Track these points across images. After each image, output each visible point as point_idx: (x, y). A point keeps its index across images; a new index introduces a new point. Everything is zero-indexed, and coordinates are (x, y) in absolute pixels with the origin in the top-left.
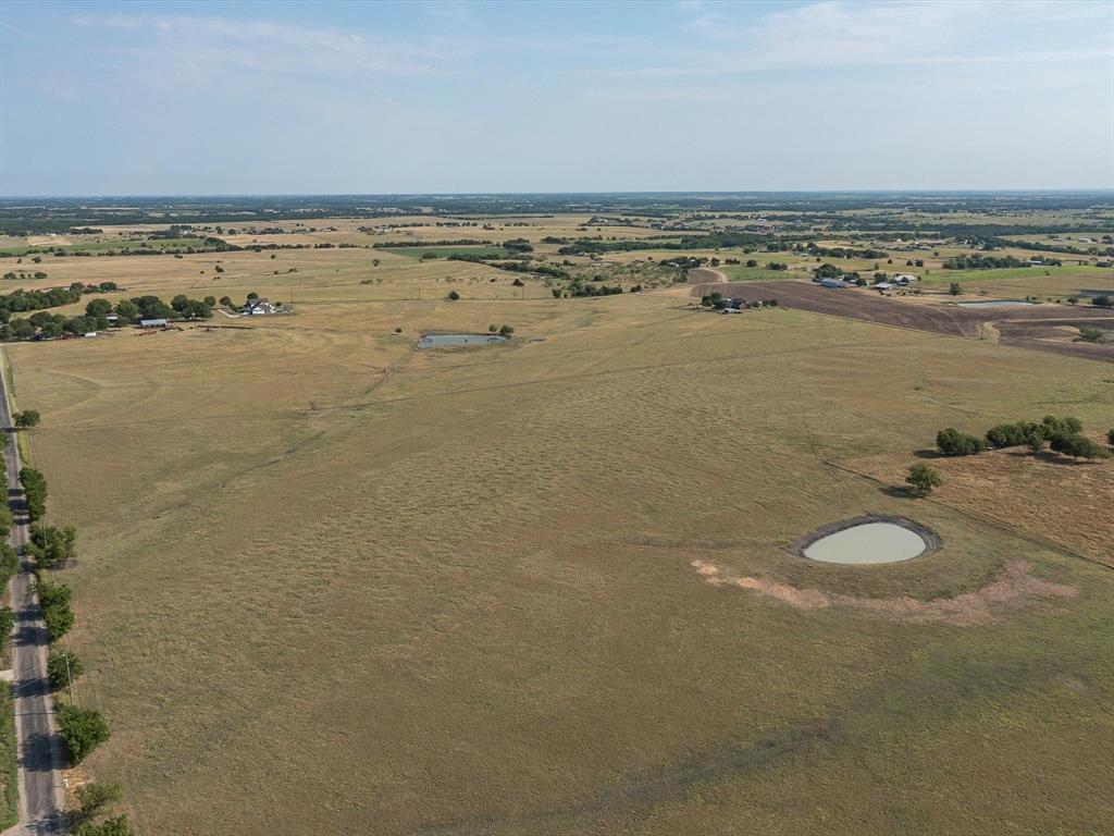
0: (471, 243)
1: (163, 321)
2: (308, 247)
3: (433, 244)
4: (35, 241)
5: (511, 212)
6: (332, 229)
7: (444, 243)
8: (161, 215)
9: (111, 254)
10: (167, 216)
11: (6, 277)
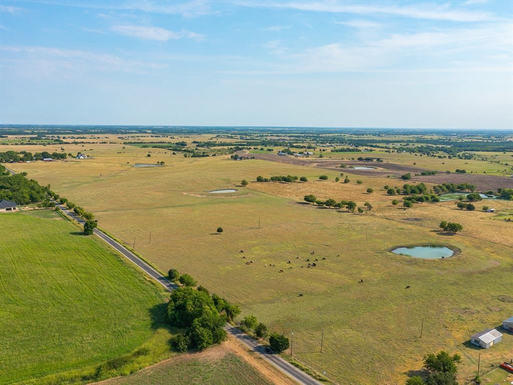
0: (163, 143)
1: (50, 159)
2: (97, 143)
3: (147, 143)
5: (184, 133)
6: (107, 138)
7: (152, 143)
8: (30, 132)
9: (17, 144)
10: (33, 132)
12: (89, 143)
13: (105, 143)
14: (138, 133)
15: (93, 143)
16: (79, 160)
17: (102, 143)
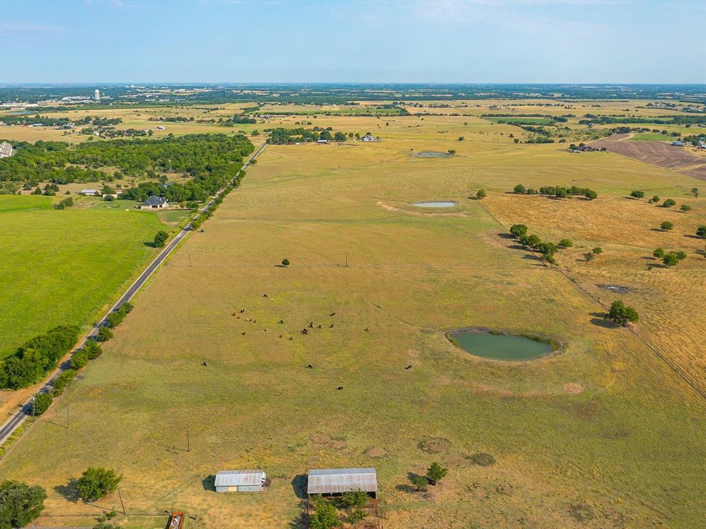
0: (539, 116)
1: (326, 141)
2: (446, 115)
3: (516, 116)
4: (325, 108)
5: (615, 98)
6: (478, 106)
7: (522, 116)
8: (400, 96)
9: (350, 115)
10: (404, 96)
11: (296, 123)
12: (436, 115)
13: (456, 115)
14: (540, 98)
15: (441, 115)
16: (363, 143)
17: (453, 115)
